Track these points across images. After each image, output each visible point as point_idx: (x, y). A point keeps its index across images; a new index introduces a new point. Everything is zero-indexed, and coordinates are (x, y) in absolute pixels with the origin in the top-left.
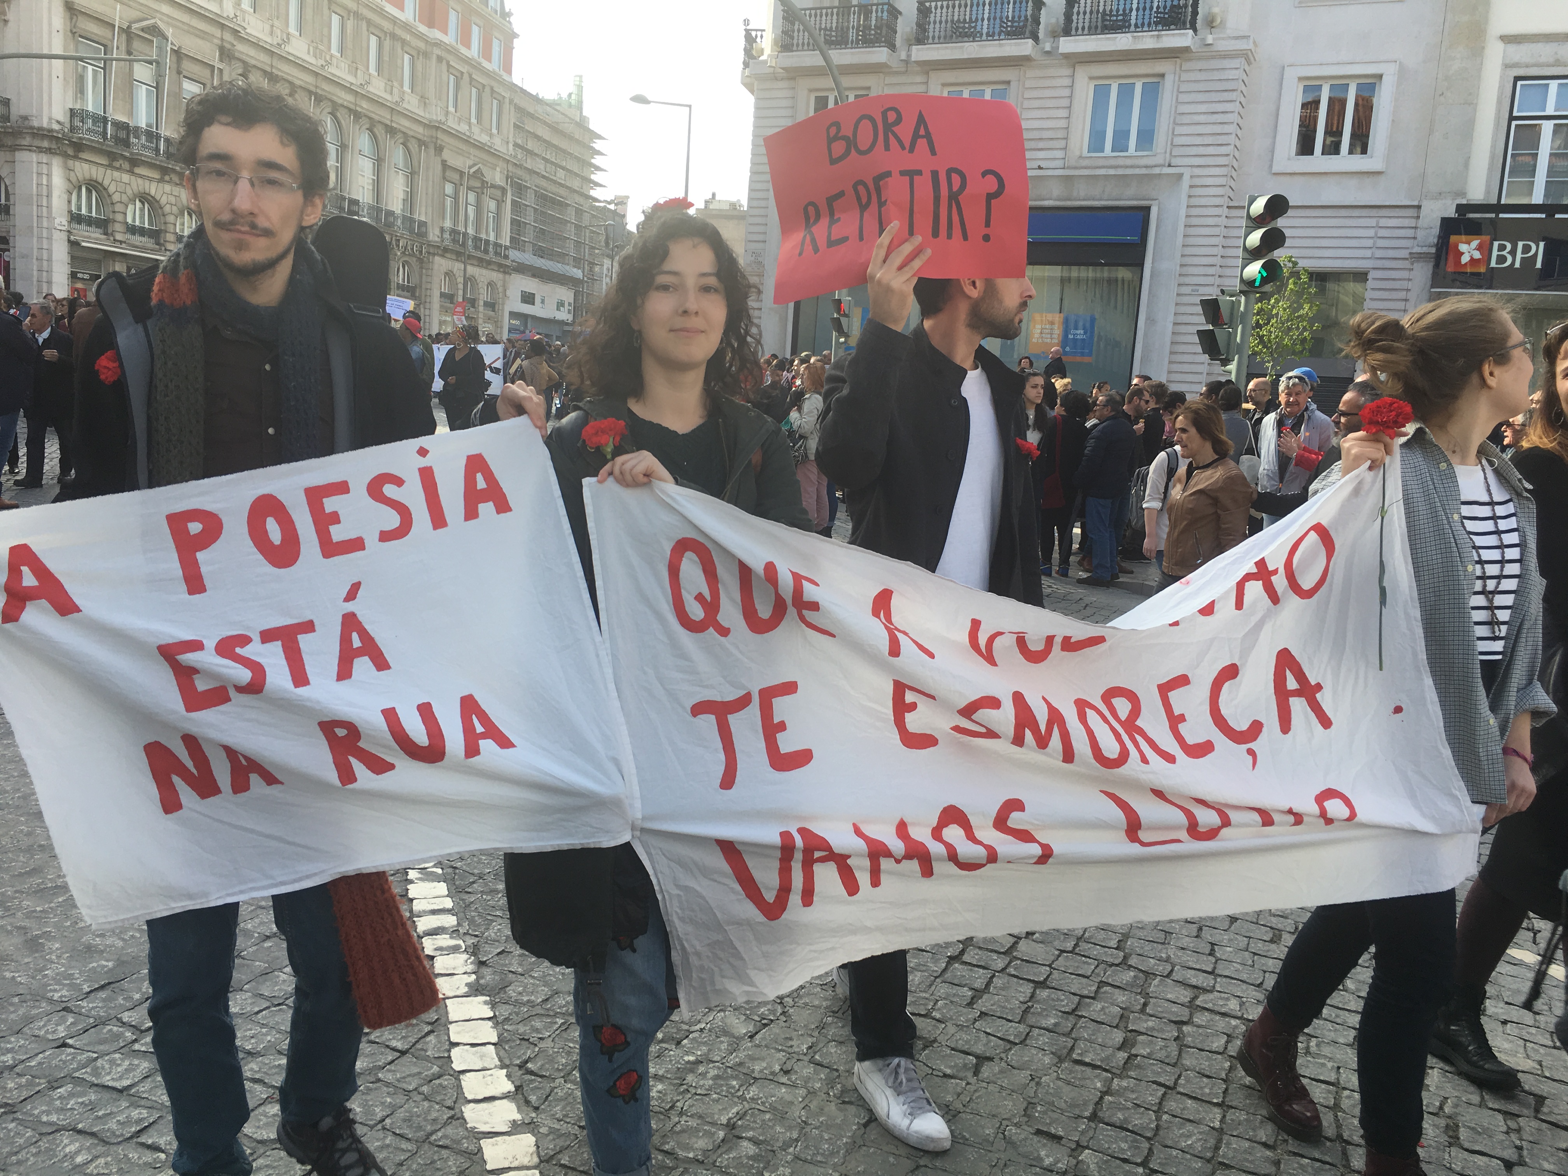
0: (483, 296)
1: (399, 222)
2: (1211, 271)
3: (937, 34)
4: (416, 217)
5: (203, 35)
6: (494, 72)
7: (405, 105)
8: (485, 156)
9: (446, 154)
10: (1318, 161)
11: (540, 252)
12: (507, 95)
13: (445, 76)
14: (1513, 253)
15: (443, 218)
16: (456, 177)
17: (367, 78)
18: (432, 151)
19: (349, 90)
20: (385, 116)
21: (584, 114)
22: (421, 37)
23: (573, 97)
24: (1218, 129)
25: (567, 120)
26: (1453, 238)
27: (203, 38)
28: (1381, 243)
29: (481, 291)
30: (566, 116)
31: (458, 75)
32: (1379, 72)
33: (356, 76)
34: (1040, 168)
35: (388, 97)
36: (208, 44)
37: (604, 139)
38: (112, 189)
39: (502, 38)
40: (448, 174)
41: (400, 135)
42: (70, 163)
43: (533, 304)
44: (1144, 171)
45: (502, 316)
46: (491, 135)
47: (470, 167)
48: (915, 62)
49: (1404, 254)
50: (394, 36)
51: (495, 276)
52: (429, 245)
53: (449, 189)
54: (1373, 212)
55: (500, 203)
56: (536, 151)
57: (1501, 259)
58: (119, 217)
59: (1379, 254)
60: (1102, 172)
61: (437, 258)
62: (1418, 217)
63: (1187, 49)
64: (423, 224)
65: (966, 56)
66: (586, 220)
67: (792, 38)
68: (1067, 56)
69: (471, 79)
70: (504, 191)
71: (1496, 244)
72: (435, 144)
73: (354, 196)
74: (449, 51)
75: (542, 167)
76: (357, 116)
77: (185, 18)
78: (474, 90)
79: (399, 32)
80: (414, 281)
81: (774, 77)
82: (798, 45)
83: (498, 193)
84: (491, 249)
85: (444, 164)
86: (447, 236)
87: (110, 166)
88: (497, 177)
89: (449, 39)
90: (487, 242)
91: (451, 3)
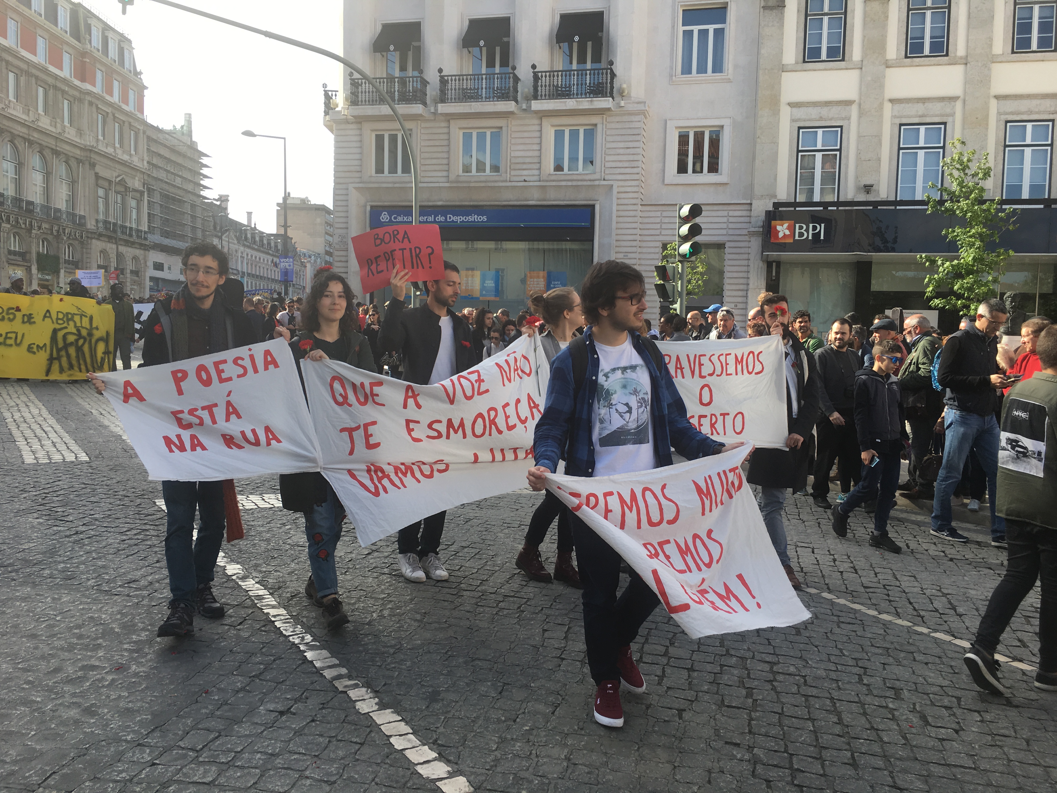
0: (130, 266)
1: (64, 216)
2: (634, 244)
3: (453, 97)
4: (77, 212)
6: (131, 112)
7: (66, 135)
8: (127, 170)
9: (98, 169)
10: (690, 177)
11: (166, 234)
12: (141, 128)
13: (95, 116)
14: (807, 230)
15: (97, 212)
16: (106, 184)
17: (36, 116)
18: (87, 166)
19: (23, 125)
20: (51, 143)
21: (193, 139)
22: (75, 88)
23: (185, 128)
24: (631, 158)
25: (182, 144)
26: (773, 223)
28: (731, 226)
29: (128, 262)
30: (181, 141)
31: (105, 114)
32: (722, 124)
33: (28, 115)
34: (525, 181)
35: (54, 130)
37: (208, 156)
39: (135, 89)
40: (101, 182)
41: (62, 156)
43: (163, 270)
44: (589, 183)
45: (145, 280)
46: (131, 155)
47: (116, 177)
48: (441, 114)
49: (745, 232)
50: (55, 88)
51: (138, 252)
52: (87, 232)
53: (101, 192)
54: (725, 207)
55: (139, 202)
56: (160, 165)
57: (801, 235)
59: (731, 232)
60: (564, 183)
61: (94, 241)
62: (751, 210)
63: (609, 109)
64: (82, 217)
65: (473, 111)
66: (199, 213)
67: (357, 96)
68: (536, 112)
69: (114, 117)
70: (142, 193)
71: (797, 226)
72: (90, 162)
73: (30, 199)
74: (98, 99)
75: (165, 176)
76: (31, 143)
78: (117, 125)
79: (59, 85)
80: (77, 257)
81: (347, 122)
82: (362, 101)
83: (138, 195)
84: (134, 234)
85: (97, 175)
86: (101, 225)
88: (136, 183)
89: (97, 90)
90: (131, 229)
91: (98, 65)
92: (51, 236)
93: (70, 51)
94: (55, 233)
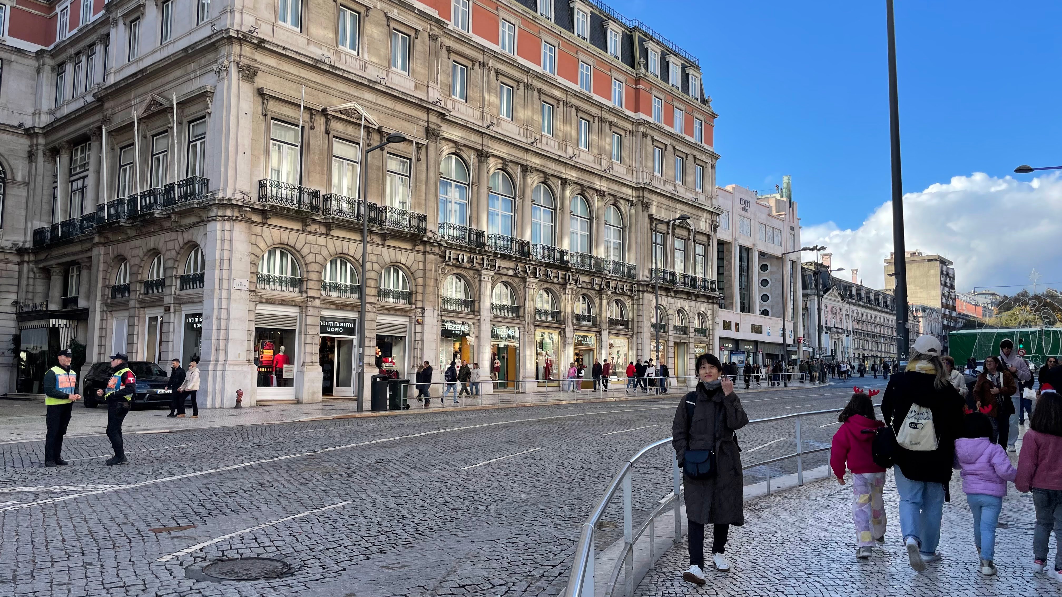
0: (694, 324)
1: (609, 267)
4: (627, 262)
5: (409, 119)
6: (695, 143)
7: (613, 173)
8: (689, 209)
9: (653, 210)
12: (709, 161)
16: (662, 227)
17: (576, 152)
18: (640, 207)
19: (559, 162)
20: (595, 182)
22: (627, 119)
27: (408, 121)
29: (692, 320)
31: (663, 147)
33: (565, 151)
35: (598, 167)
36: (415, 126)
38: (305, 251)
39: (702, 119)
40: (655, 225)
41: (609, 197)
42: (258, 229)
43: (761, 333)
45: (713, 340)
50: (601, 119)
51: (704, 307)
52: (638, 284)
58: (313, 276)
61: (645, 294)
64: (632, 267)
69: (675, 149)
72: (642, 202)
73: (566, 248)
74: (653, 129)
77: (390, 103)
78: (678, 159)
79: (606, 116)
80: (627, 315)
84: (699, 285)
85: (651, 217)
86: (656, 276)
87: (304, 231)
89: (653, 119)
90: (695, 278)
91: (655, 92)
92: (593, 292)
93: (621, 77)
94: (597, 288)
